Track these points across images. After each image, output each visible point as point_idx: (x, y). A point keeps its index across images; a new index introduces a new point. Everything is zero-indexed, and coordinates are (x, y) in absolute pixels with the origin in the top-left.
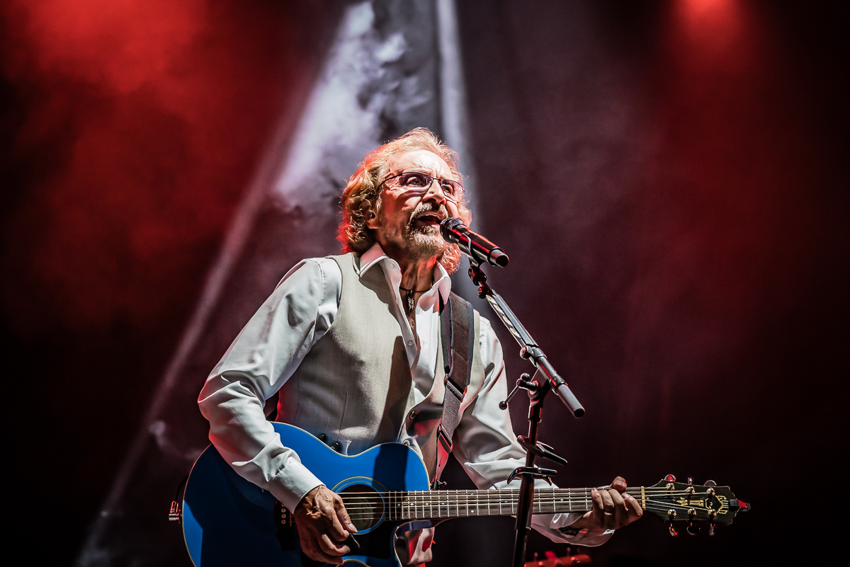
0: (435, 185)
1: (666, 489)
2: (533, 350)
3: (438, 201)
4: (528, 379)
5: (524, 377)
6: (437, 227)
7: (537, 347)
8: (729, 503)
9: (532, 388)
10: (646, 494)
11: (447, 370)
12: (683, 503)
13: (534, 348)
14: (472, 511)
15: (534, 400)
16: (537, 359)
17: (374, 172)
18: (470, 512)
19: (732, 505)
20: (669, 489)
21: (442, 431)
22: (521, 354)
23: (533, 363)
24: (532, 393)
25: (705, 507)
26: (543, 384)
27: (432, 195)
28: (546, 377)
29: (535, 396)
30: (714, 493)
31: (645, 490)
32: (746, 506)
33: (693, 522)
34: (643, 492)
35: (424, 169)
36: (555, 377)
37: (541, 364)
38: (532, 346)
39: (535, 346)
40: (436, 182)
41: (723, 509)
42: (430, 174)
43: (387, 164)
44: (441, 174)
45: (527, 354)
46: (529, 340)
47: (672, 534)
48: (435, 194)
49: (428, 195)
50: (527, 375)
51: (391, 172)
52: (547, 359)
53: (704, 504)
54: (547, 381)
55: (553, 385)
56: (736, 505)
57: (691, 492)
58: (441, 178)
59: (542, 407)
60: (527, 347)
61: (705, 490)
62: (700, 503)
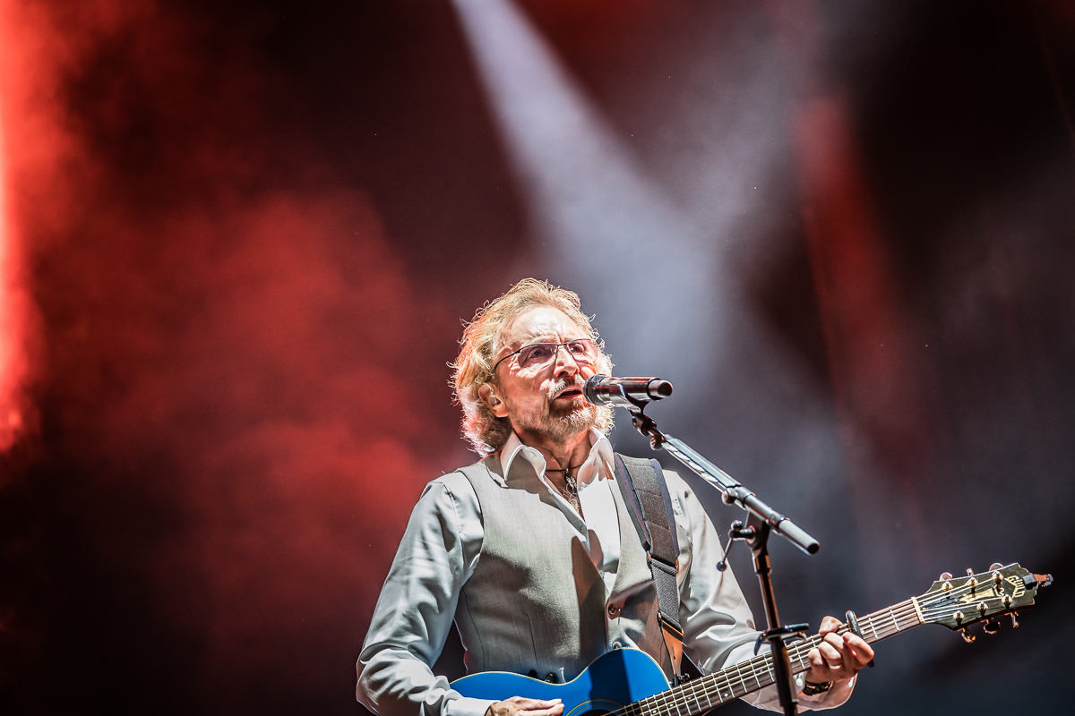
0: (562, 353)
1: (942, 591)
2: (737, 491)
3: (571, 373)
4: (741, 527)
5: (736, 527)
6: (581, 397)
7: (739, 486)
8: (1023, 581)
9: (748, 536)
10: (920, 604)
11: (647, 547)
12: (968, 599)
13: (737, 488)
14: (726, 695)
15: (755, 549)
16: (744, 501)
17: (485, 350)
18: (723, 697)
19: (1027, 583)
20: (947, 589)
21: (663, 618)
22: (724, 500)
23: (741, 506)
24: (750, 541)
25: (996, 597)
26: (760, 527)
27: (561, 368)
28: (762, 518)
29: (756, 544)
30: (1001, 577)
31: (918, 600)
32: (1046, 579)
33: (989, 617)
34: (916, 603)
35: (543, 337)
36: (772, 515)
37: (751, 505)
38: (733, 487)
39: (737, 485)
40: (562, 349)
41: (1019, 591)
42: (553, 341)
43: (498, 336)
44: (565, 336)
45: (731, 499)
46: (728, 480)
47: (968, 640)
48: (565, 365)
49: (558, 369)
50: (738, 522)
51: (506, 347)
52: (756, 497)
53: (994, 593)
54: (764, 522)
55: (772, 524)
56: (1034, 581)
57: (973, 584)
58: (566, 340)
59: (767, 554)
60: (729, 490)
61: (990, 576)
62: (989, 593)
